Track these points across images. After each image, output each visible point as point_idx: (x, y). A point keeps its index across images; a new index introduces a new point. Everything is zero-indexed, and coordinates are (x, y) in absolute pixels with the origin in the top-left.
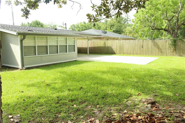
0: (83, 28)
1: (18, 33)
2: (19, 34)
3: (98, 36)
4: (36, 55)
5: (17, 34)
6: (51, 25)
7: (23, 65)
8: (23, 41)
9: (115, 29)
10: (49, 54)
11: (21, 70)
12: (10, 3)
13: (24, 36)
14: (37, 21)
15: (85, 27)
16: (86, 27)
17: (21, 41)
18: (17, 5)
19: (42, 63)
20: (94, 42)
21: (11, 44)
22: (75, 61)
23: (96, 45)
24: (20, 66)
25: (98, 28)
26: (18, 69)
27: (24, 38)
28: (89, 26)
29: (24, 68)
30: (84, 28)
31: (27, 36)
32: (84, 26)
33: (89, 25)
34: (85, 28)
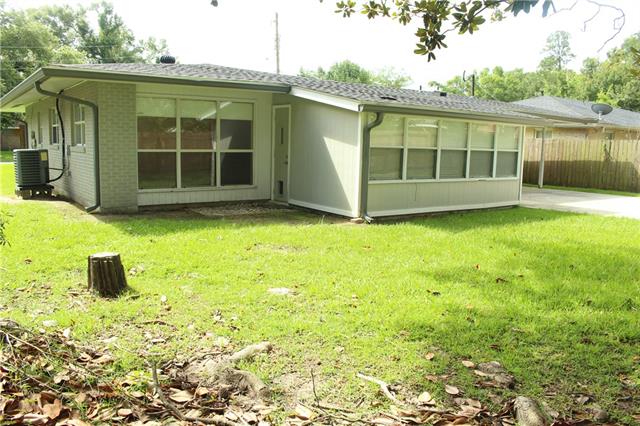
0: (491, 91)
1: (365, 106)
2: (367, 108)
3: (585, 121)
4: (401, 178)
5: (362, 108)
6: (389, 76)
7: (363, 210)
8: (373, 132)
9: (626, 96)
10: (441, 177)
11: (359, 222)
12: (346, 10)
13: (378, 114)
14: (348, 66)
15: (501, 86)
16: (505, 89)
17: (367, 131)
18: (371, 15)
19: (418, 206)
20: (562, 145)
21: (326, 140)
22: (515, 207)
23: (568, 156)
24: (355, 212)
25: (564, 91)
26: (348, 219)
27: (378, 122)
28: (515, 84)
29: (367, 218)
30: (497, 90)
31: (386, 116)
32: (497, 83)
33: (517, 80)
34: (501, 90)
